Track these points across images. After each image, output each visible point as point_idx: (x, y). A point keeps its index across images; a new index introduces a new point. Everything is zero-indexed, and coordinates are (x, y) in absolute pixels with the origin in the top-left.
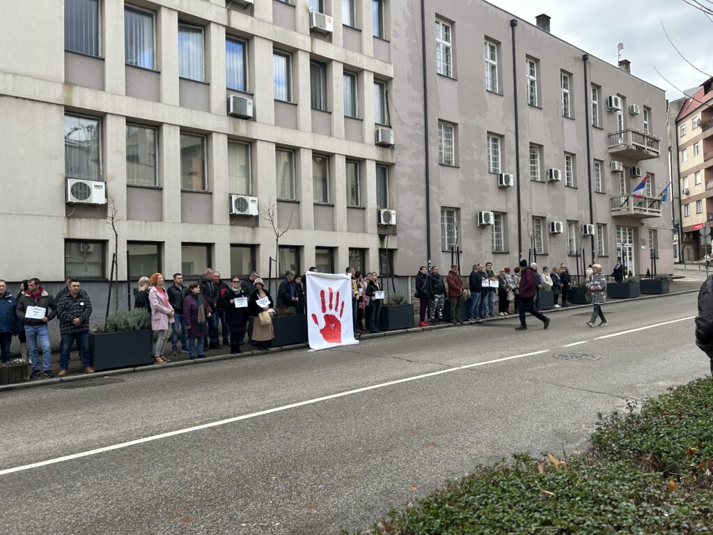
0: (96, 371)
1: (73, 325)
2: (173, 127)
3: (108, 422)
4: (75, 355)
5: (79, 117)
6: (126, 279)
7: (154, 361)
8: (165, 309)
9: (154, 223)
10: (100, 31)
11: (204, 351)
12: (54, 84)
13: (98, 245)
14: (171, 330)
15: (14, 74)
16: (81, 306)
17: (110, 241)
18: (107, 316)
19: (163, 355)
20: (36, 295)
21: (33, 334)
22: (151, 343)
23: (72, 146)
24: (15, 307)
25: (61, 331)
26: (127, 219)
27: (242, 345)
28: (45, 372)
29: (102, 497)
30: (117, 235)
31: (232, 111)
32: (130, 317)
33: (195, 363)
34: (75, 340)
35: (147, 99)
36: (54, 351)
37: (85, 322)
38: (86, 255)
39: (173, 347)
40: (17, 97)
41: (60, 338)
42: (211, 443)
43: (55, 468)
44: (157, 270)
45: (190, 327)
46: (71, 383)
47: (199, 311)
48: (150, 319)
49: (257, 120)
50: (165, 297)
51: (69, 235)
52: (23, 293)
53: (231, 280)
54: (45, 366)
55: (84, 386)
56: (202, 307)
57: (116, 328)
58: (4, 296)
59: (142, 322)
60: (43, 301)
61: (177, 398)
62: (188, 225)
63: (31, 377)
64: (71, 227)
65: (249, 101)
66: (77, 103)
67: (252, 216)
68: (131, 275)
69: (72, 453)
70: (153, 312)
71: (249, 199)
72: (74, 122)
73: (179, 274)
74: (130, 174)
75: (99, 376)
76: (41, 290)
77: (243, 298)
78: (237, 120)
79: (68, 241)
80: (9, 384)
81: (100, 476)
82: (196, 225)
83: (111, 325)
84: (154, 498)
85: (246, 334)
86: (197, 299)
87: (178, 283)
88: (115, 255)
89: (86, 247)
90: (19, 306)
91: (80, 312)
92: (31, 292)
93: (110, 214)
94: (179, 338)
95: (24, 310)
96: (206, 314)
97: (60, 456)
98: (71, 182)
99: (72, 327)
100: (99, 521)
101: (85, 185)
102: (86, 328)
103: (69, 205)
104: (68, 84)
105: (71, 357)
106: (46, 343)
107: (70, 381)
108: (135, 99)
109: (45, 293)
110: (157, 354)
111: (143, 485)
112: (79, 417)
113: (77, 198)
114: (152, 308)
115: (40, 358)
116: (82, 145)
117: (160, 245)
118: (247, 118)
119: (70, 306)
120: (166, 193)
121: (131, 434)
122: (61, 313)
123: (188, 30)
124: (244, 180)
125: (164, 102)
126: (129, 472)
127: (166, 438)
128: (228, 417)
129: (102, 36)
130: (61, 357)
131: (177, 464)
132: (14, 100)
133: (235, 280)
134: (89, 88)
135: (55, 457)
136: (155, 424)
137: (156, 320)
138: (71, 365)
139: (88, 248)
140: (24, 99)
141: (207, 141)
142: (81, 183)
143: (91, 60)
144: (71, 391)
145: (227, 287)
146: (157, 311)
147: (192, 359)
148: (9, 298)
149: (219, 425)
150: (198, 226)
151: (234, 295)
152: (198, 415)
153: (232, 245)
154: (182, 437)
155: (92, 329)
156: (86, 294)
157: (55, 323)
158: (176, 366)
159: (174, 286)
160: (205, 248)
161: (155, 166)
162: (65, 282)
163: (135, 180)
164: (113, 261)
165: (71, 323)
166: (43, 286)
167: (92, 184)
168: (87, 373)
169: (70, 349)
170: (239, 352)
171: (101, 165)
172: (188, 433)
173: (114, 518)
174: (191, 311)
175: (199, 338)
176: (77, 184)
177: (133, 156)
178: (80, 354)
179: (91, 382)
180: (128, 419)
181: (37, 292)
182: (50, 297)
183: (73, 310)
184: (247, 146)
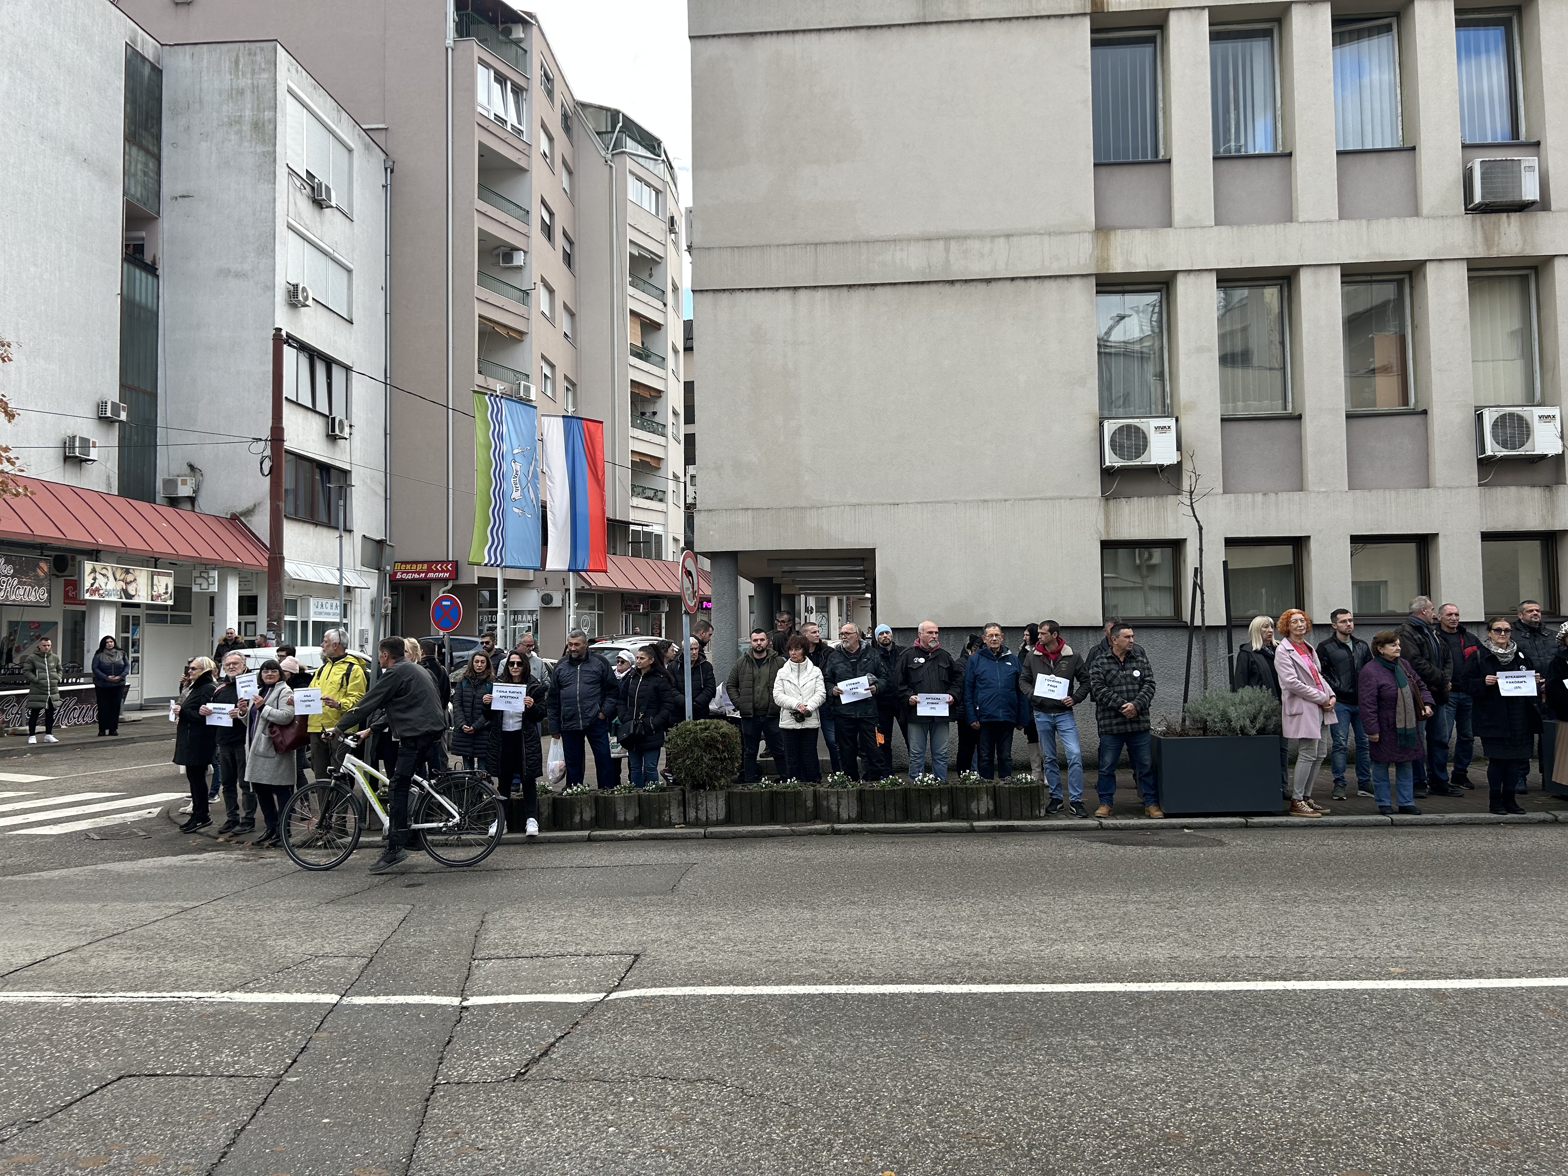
0: (1167, 816)
1: (1122, 715)
2: (1324, 272)
3: (1189, 930)
4: (1125, 777)
5: (1124, 292)
6: (1225, 624)
7: (1292, 808)
8: (1313, 690)
9: (1284, 496)
10: (1161, 105)
11: (1416, 797)
12: (1077, 236)
13: (1168, 551)
14: (1329, 741)
15: (1008, 236)
16: (1135, 678)
17: (1188, 542)
18: (1185, 701)
19: (1312, 798)
20: (1053, 653)
21: (1049, 728)
22: (1283, 765)
23: (1110, 354)
24: (1017, 675)
25: (1099, 726)
26: (1224, 492)
27: (1524, 792)
28: (1073, 804)
29: (1174, 1089)
30: (1201, 528)
31: (1478, 198)
32: (1234, 704)
33: (1393, 824)
34: (1125, 747)
35: (1261, 221)
36: (1088, 765)
37: (1143, 710)
38: (1145, 572)
39: (1336, 781)
40: (1013, 279)
41: (1097, 741)
42: (1432, 1029)
43: (1086, 1002)
44: (1294, 604)
45: (1377, 736)
46: (1119, 835)
47: (1400, 702)
48: (1277, 712)
49: (1553, 207)
50: (1311, 663)
51: (1108, 533)
52: (1028, 648)
53: (1487, 625)
54: (1071, 791)
55: (1144, 844)
56: (1406, 693)
57: (1205, 729)
58: (999, 654)
59: (1261, 719)
60: (1064, 665)
61: (1344, 902)
62: (1367, 493)
63: (1047, 811)
64: (1112, 517)
65: (1529, 160)
66: (1118, 266)
67: (1543, 457)
68: (1233, 614)
69: (1117, 980)
70: (1285, 697)
71: (1533, 414)
72: (1115, 302)
73: (1345, 612)
74: (1227, 393)
75: (1173, 827)
76: (1060, 642)
77: (1524, 671)
78: (1493, 217)
79: (1106, 545)
80: (1010, 819)
81: (1172, 1041)
82: (1387, 492)
83: (1194, 721)
84: (1287, 1126)
85: (1534, 767)
86: (1393, 671)
87: (1342, 633)
88: (1198, 572)
89: (1146, 555)
90: (1024, 673)
91: (1134, 691)
92: (1044, 645)
93: (1186, 486)
94: (1350, 761)
95: (1032, 682)
96: (1418, 708)
97: (1094, 980)
98: (1110, 427)
99: (1119, 720)
100: (1168, 1139)
101: (1137, 429)
102: (1146, 725)
103: (1108, 473)
104: (1102, 230)
105: (1117, 778)
106: (1073, 747)
107: (1116, 828)
108: (1235, 228)
109: (1067, 651)
110: (1298, 794)
111: (1261, 1087)
112: (1131, 907)
113: (1122, 457)
114: (1282, 687)
115: (1062, 776)
116: (1130, 346)
117: (1299, 544)
118: (1523, 207)
119: (1115, 676)
120: (1310, 426)
121: (1236, 965)
122: (1098, 690)
123: (1358, 35)
124: (1517, 367)
125: (1301, 220)
126: (1231, 1050)
127: (1317, 993)
128: (1480, 975)
129: (1164, 113)
130: (1100, 779)
131: (1344, 1060)
132: (1008, 284)
133: (1498, 625)
134: (1142, 228)
135: (1086, 980)
136: (1291, 954)
137: (1293, 716)
138: (1119, 796)
139: (1151, 556)
140: (1026, 278)
141: (1411, 287)
142: (1129, 427)
143: (1142, 170)
144: (1120, 851)
145: (1477, 642)
146: (1294, 694)
147: (1383, 814)
148: (1007, 658)
149: (1455, 990)
150: (1390, 495)
151: (1495, 664)
152: (1397, 953)
153: (1487, 537)
154: (1357, 999)
155: (1157, 725)
156: (1143, 654)
157: (1088, 708)
158: (1345, 825)
159: (1334, 639)
160: (1412, 547)
161: (1284, 368)
162: (1103, 627)
163: (1240, 404)
164: (1195, 584)
165: (1117, 711)
166: (1063, 636)
167: (1149, 425)
168: (1149, 817)
169: (1116, 765)
170: (1515, 810)
171: (1167, 383)
172: (1372, 993)
173: (1198, 1143)
174: (1379, 698)
175: (1400, 766)
176: (1121, 429)
177: (1233, 355)
178: (1134, 776)
179: (1156, 838)
180: (1232, 931)
181: (1053, 647)
182: (1075, 659)
183: (1120, 685)
184: (1524, 279)
